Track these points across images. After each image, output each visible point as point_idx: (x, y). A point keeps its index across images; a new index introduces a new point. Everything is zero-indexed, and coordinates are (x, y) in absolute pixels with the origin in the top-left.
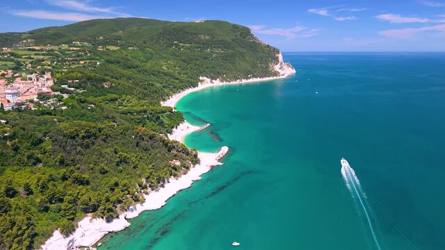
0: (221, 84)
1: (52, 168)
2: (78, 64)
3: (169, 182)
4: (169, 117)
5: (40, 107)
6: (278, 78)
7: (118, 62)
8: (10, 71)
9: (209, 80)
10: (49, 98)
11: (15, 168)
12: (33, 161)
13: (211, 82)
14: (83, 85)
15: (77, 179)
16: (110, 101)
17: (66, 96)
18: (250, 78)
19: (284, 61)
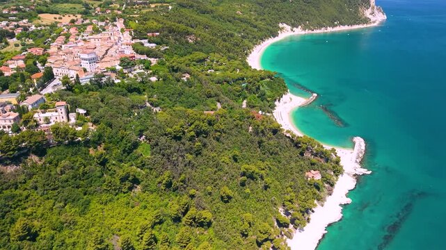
0: (303, 32)
1: (155, 194)
2: (149, 8)
3: (313, 211)
4: (269, 85)
5: (124, 78)
6: (368, 26)
7: (191, 6)
8: (79, 16)
9: (289, 28)
10: (134, 65)
11: (104, 197)
12: (128, 184)
13: (292, 30)
14: (164, 39)
15: (194, 219)
16: (197, 62)
17: (154, 61)
18: (336, 26)
19: (377, 5)
